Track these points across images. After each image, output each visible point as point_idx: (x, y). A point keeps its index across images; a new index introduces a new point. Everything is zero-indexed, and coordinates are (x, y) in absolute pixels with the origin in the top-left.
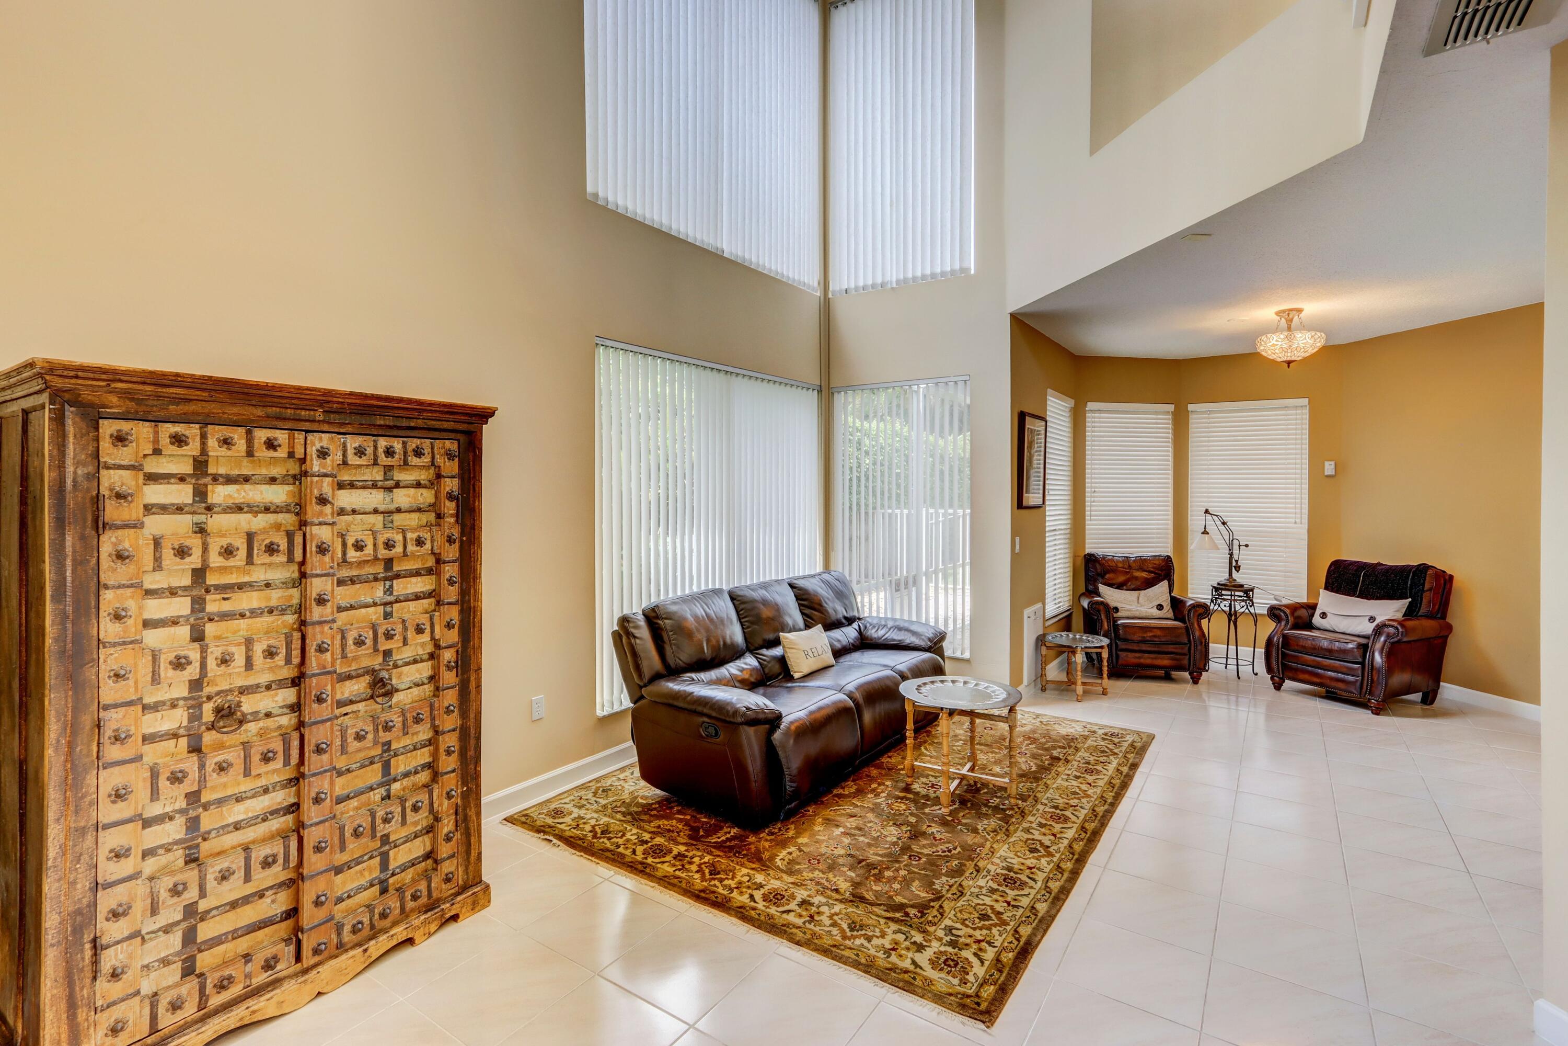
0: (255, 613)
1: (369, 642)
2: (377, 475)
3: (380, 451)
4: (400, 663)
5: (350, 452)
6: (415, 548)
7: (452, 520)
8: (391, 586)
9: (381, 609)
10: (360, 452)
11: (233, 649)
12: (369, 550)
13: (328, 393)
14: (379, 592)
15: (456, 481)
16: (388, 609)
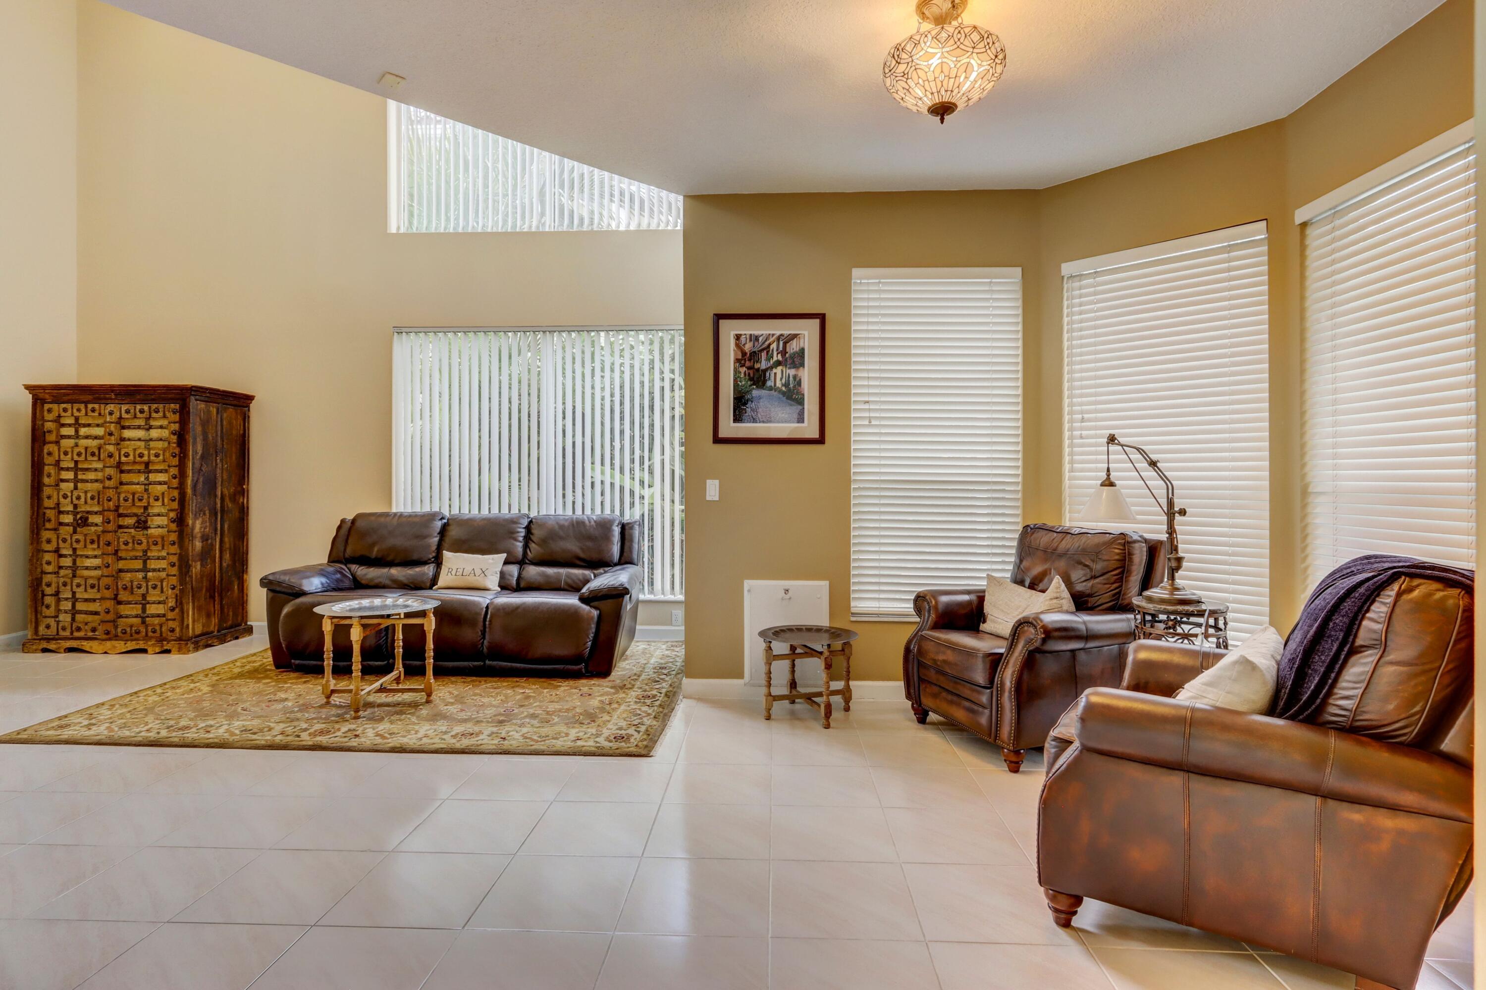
0: (92, 481)
1: (130, 500)
2: (142, 422)
3: (137, 410)
4: (151, 514)
5: (123, 411)
6: (154, 458)
7: (175, 445)
8: (148, 476)
9: (143, 487)
10: (127, 412)
11: (81, 494)
12: (131, 457)
13: (112, 386)
14: (142, 478)
15: (177, 425)
16: (147, 487)
